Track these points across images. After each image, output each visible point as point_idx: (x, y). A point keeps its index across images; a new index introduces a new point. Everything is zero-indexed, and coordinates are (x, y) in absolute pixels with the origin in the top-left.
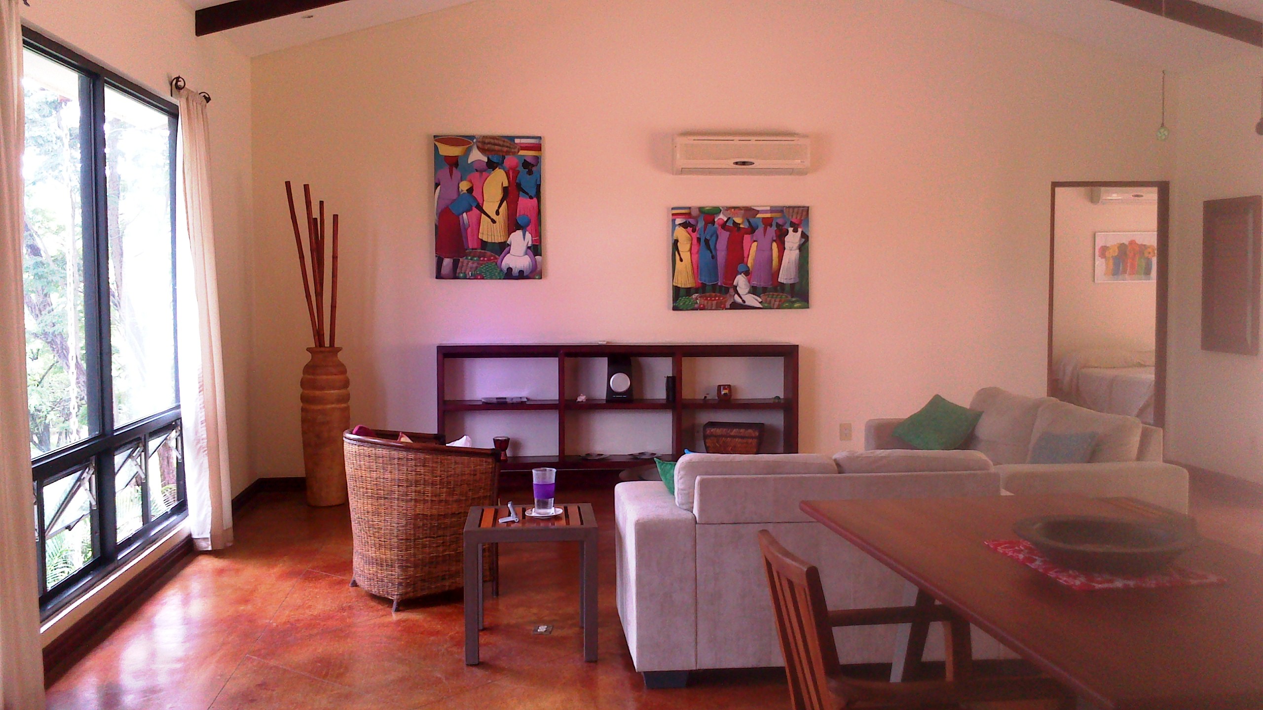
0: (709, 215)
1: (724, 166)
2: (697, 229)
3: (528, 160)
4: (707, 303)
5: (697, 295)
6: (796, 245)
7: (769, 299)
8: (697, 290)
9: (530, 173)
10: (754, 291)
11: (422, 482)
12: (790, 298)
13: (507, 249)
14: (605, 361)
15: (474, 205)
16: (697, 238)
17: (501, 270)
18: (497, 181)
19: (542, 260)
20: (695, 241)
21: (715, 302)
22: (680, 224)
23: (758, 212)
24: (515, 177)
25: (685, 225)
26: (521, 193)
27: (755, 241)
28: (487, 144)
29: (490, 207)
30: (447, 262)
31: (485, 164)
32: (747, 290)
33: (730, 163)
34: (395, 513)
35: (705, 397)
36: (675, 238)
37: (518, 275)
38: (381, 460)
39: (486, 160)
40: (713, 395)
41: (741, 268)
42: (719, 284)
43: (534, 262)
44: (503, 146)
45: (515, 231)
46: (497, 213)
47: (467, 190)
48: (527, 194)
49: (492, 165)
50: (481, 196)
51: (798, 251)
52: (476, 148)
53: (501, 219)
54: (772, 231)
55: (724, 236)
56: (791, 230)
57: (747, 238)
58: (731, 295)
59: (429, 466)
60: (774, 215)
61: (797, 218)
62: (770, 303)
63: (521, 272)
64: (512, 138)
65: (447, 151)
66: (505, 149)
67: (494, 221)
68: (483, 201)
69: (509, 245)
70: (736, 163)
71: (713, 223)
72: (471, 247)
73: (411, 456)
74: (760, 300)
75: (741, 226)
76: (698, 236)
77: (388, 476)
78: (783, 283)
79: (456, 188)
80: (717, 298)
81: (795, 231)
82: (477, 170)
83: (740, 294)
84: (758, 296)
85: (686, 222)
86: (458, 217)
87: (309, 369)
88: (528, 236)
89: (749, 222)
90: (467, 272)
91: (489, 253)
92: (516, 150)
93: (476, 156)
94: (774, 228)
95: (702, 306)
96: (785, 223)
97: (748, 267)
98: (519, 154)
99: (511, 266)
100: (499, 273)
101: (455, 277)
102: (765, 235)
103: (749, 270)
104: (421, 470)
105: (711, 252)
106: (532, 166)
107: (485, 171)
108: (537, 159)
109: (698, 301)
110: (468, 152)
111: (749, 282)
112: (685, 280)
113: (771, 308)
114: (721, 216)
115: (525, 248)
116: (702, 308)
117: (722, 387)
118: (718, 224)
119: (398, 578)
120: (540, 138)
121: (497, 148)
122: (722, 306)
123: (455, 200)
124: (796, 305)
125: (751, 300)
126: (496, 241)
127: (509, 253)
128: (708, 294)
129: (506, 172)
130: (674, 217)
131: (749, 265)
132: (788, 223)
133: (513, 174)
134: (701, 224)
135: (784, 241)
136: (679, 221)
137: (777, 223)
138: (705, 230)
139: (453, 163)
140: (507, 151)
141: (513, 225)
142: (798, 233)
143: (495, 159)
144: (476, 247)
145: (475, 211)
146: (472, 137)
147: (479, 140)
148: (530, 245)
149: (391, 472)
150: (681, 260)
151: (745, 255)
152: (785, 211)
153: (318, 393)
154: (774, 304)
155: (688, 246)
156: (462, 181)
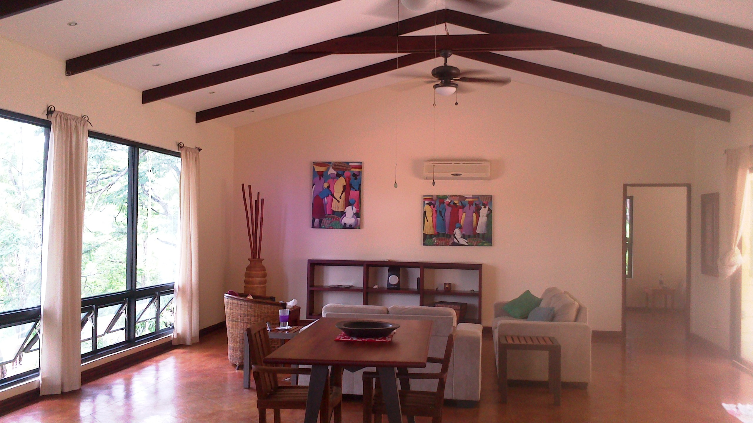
0: (441, 199)
1: (445, 176)
2: (435, 206)
3: (355, 173)
4: (440, 242)
5: (435, 238)
6: (485, 215)
7: (471, 241)
8: (435, 236)
9: (356, 179)
10: (464, 237)
11: (250, 315)
12: (482, 240)
13: (344, 215)
14: (387, 269)
15: (330, 194)
16: (436, 210)
17: (341, 224)
18: (341, 182)
19: (360, 220)
20: (434, 211)
21: (444, 242)
22: (427, 204)
23: (466, 198)
24: (349, 181)
25: (429, 204)
26: (351, 188)
27: (464, 212)
28: (337, 166)
29: (337, 195)
30: (317, 220)
31: (335, 175)
32: (460, 237)
33: (449, 175)
34: (239, 328)
35: (437, 289)
36: (425, 210)
37: (349, 227)
38: (234, 305)
39: (336, 173)
40: (441, 288)
41: (457, 225)
42: (446, 233)
43: (357, 221)
44: (344, 167)
45: (348, 206)
46: (340, 198)
47: (327, 187)
48: (354, 189)
49: (338, 176)
50: (333, 190)
51: (486, 217)
52: (332, 168)
53: (342, 201)
54: (473, 207)
55: (449, 209)
56: (483, 207)
57: (460, 210)
58: (452, 239)
59: (253, 309)
60: (474, 200)
61: (486, 201)
62: (472, 243)
63: (350, 225)
64: (348, 163)
65: (318, 169)
66: (345, 168)
67: (339, 202)
68: (334, 192)
69: (345, 213)
70: (453, 175)
71: (444, 203)
72: (327, 213)
73: (246, 304)
74: (467, 241)
75: (458, 205)
76: (436, 209)
77: (237, 312)
78: (479, 233)
79: (322, 187)
80: (445, 240)
81: (485, 207)
82: (332, 178)
83: (457, 238)
84: (466, 239)
85: (430, 202)
86: (322, 200)
87: (249, 268)
88: (354, 208)
89: (462, 203)
90: (326, 225)
91: (336, 216)
92: (350, 169)
93: (332, 171)
94: (474, 206)
95: (437, 244)
96: (480, 203)
97: (461, 225)
98: (351, 170)
99: (346, 223)
100: (340, 226)
101: (320, 228)
102: (469, 209)
103: (461, 227)
104: (249, 310)
105: (442, 217)
106: (357, 176)
107: (335, 178)
108: (360, 173)
109: (436, 241)
110: (328, 169)
111: (461, 232)
112: (429, 230)
113: (472, 245)
114: (448, 200)
115: (352, 214)
116: (438, 245)
117: (446, 284)
118: (446, 204)
119: (239, 356)
120: (361, 163)
121: (341, 167)
122: (448, 244)
123: (321, 192)
124: (485, 244)
125: (462, 241)
126: (340, 211)
127: (345, 216)
128: (440, 238)
129: (345, 179)
130: (424, 200)
131: (462, 224)
132: (481, 204)
133: (348, 180)
134: (437, 204)
135: (479, 213)
136: (426, 202)
137: (476, 204)
138: (439, 207)
139: (321, 174)
140: (346, 169)
141: (348, 203)
142: (486, 208)
143: (340, 173)
144: (330, 214)
145: (330, 197)
146: (330, 163)
147: (333, 164)
148: (355, 213)
149: (238, 310)
150: (427, 221)
151: (460, 219)
152: (480, 198)
153: (251, 279)
154: (474, 244)
155: (431, 215)
156: (325, 183)
